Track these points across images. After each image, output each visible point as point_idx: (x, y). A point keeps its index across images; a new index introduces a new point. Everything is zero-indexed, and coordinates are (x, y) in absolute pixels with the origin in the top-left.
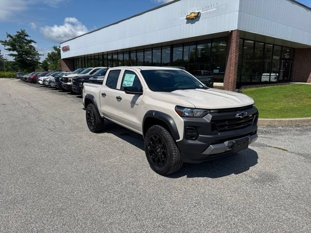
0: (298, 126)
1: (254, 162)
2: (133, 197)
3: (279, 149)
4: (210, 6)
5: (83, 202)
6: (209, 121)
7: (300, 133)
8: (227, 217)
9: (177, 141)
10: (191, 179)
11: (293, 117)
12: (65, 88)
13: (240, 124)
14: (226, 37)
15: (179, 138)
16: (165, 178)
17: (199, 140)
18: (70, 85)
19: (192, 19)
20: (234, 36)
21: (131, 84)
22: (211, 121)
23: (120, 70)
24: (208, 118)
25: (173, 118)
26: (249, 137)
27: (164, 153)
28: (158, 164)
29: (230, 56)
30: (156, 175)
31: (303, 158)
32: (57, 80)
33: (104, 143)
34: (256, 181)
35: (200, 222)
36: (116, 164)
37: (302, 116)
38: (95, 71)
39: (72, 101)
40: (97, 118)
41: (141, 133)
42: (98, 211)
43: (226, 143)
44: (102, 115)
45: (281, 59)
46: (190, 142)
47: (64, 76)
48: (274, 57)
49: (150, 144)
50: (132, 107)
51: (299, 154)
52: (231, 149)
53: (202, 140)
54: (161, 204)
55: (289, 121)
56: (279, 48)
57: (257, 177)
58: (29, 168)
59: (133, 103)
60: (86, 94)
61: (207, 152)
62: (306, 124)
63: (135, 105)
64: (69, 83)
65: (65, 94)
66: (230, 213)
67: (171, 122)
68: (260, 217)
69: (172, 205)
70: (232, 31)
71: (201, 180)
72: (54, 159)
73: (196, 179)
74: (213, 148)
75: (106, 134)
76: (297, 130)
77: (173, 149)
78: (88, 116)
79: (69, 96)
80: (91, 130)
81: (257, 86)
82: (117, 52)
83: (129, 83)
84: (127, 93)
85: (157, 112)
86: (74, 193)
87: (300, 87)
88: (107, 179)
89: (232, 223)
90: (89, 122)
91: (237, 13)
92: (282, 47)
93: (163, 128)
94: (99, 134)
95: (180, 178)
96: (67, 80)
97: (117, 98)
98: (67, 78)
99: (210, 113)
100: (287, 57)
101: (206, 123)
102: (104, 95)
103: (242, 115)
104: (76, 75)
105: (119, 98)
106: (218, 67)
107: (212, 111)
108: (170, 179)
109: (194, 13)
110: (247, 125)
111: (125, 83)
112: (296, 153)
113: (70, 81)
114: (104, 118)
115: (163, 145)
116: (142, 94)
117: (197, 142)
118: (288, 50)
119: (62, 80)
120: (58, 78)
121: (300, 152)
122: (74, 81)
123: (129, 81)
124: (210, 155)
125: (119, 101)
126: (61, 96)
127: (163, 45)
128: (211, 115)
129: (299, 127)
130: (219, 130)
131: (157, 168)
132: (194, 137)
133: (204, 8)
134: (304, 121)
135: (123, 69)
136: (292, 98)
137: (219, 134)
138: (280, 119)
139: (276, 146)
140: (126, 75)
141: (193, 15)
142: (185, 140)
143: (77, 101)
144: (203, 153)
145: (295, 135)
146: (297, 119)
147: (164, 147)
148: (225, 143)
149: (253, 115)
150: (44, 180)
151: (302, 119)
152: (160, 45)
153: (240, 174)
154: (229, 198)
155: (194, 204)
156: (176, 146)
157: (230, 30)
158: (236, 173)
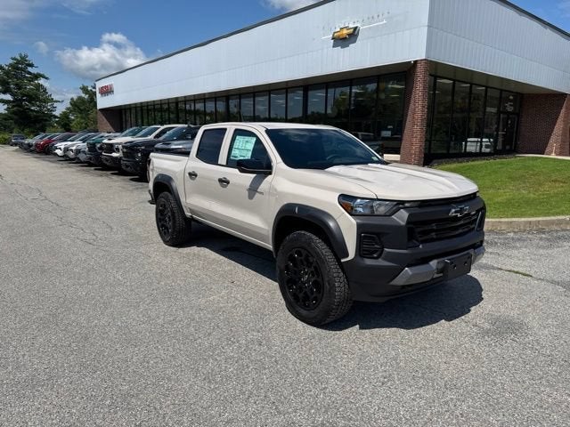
0: (541, 231)
1: (478, 299)
2: (265, 369)
3: (517, 272)
4: (376, 16)
5: (169, 379)
6: (403, 223)
7: (547, 244)
8: (446, 403)
9: (342, 261)
10: (367, 332)
11: (533, 216)
12: (108, 164)
13: (456, 228)
14: (404, 72)
15: (347, 256)
16: (319, 330)
17: (385, 259)
18: (116, 158)
19: (344, 39)
20: (420, 70)
21: (248, 156)
22: (408, 222)
23: (225, 129)
24: (402, 217)
25: (335, 218)
26: (471, 251)
27: (316, 284)
28: (305, 304)
29: (412, 106)
30: (300, 325)
31: (562, 289)
32: (92, 147)
33: (194, 266)
34: (487, 332)
35: (398, 413)
36: (221, 305)
37: (548, 214)
38: (163, 132)
39: (123, 188)
40: (179, 220)
41: (270, 247)
42: (201, 398)
43: (434, 263)
44: (188, 214)
45: (499, 112)
46: (369, 262)
47: (106, 141)
48: (488, 109)
49: (287, 268)
50: (251, 197)
51: (553, 282)
52: (441, 275)
53: (390, 258)
54: (319, 381)
55: (526, 223)
56: (497, 94)
57: (487, 326)
58: (54, 316)
59: (253, 190)
60: (155, 176)
61: (399, 281)
62: (555, 227)
63: (257, 195)
64: (114, 155)
65: (107, 175)
66: (450, 395)
67: (331, 224)
68: (507, 400)
69: (341, 381)
70: (416, 62)
71: (386, 333)
72: (102, 297)
73: (376, 331)
74: (410, 273)
75: (195, 249)
76: (541, 239)
77: (335, 275)
78: (159, 216)
79: (115, 177)
80: (166, 242)
81: (460, 159)
82: (203, 98)
83: (244, 153)
84: (242, 171)
85: (302, 207)
86: (148, 363)
87: (535, 163)
88: (210, 334)
89: (457, 412)
90: (163, 226)
91: (425, 30)
92: (501, 90)
93: (314, 237)
94: (181, 250)
95: (347, 331)
96: (111, 148)
97: (221, 181)
98: (112, 145)
99: (405, 208)
100: (510, 109)
101: (399, 227)
102: (193, 175)
103: (461, 211)
104: (129, 139)
105: (224, 182)
106: (389, 127)
107: (407, 205)
108: (328, 332)
109: (347, 28)
110: (466, 230)
111: (235, 152)
112: (548, 281)
113: (118, 150)
114: (192, 219)
115: (315, 268)
116: (270, 173)
117: (381, 262)
118: (511, 97)
119: (101, 148)
120: (94, 145)
121: (555, 278)
122: (125, 150)
123: (244, 149)
124: (403, 287)
125: (225, 186)
126: (100, 179)
127: (290, 85)
128: (407, 211)
129: (544, 233)
130: (420, 239)
131: (304, 312)
132: (375, 252)
133: (366, 19)
134: (552, 222)
135: (231, 127)
136: (524, 182)
137: (421, 246)
138: (510, 220)
139: (509, 268)
140: (238, 137)
141: (345, 32)
142: (359, 259)
143: (131, 188)
144: (392, 283)
145: (539, 247)
146: (540, 219)
147: (317, 272)
148: (431, 263)
149: (478, 211)
150: (86, 339)
151: (548, 218)
152: (285, 86)
153: (456, 321)
154: (443, 366)
155: (382, 379)
156: (340, 271)
157: (412, 59)
158: (449, 319)
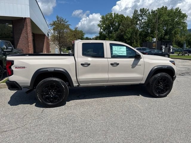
9: (174, 77)
23: (102, 44)
44: (75, 84)
50: (134, 67)
91: (28, 6)
97: (112, 64)
102: (85, 65)
111: (115, 52)
116: (141, 58)
123: (120, 51)
125: (115, 66)
140: (113, 47)
157: (24, 17)
